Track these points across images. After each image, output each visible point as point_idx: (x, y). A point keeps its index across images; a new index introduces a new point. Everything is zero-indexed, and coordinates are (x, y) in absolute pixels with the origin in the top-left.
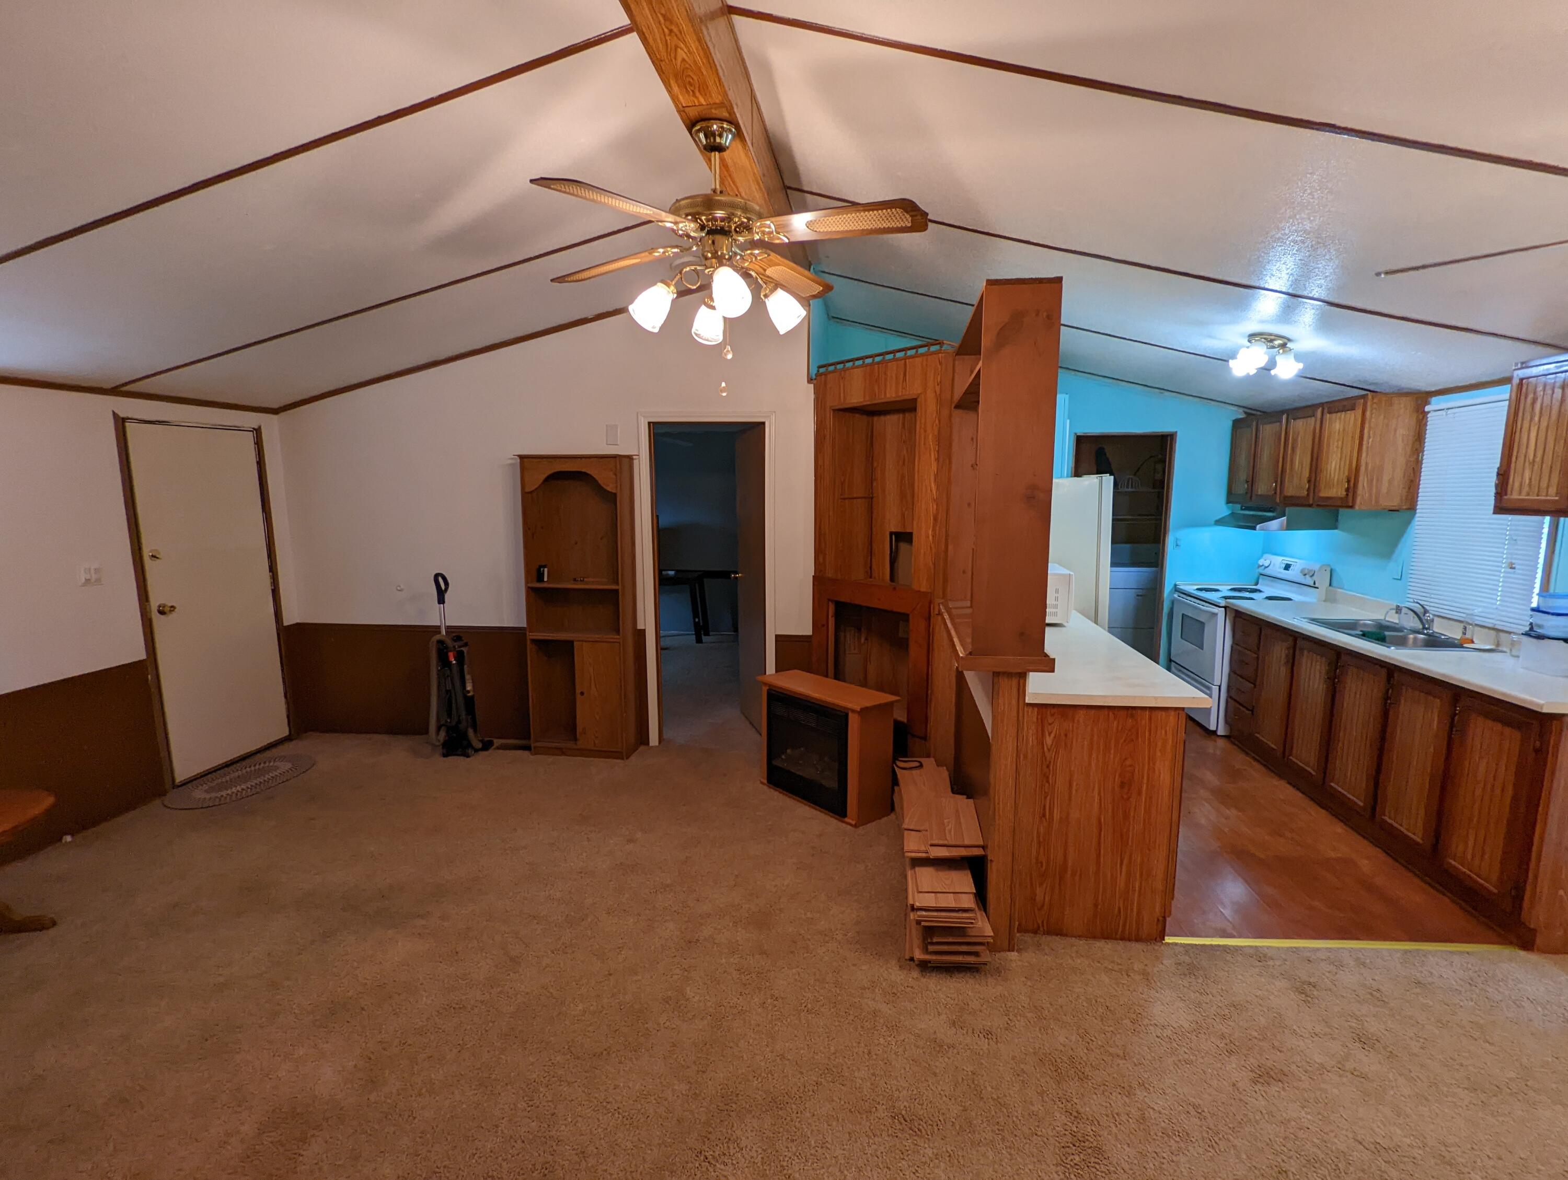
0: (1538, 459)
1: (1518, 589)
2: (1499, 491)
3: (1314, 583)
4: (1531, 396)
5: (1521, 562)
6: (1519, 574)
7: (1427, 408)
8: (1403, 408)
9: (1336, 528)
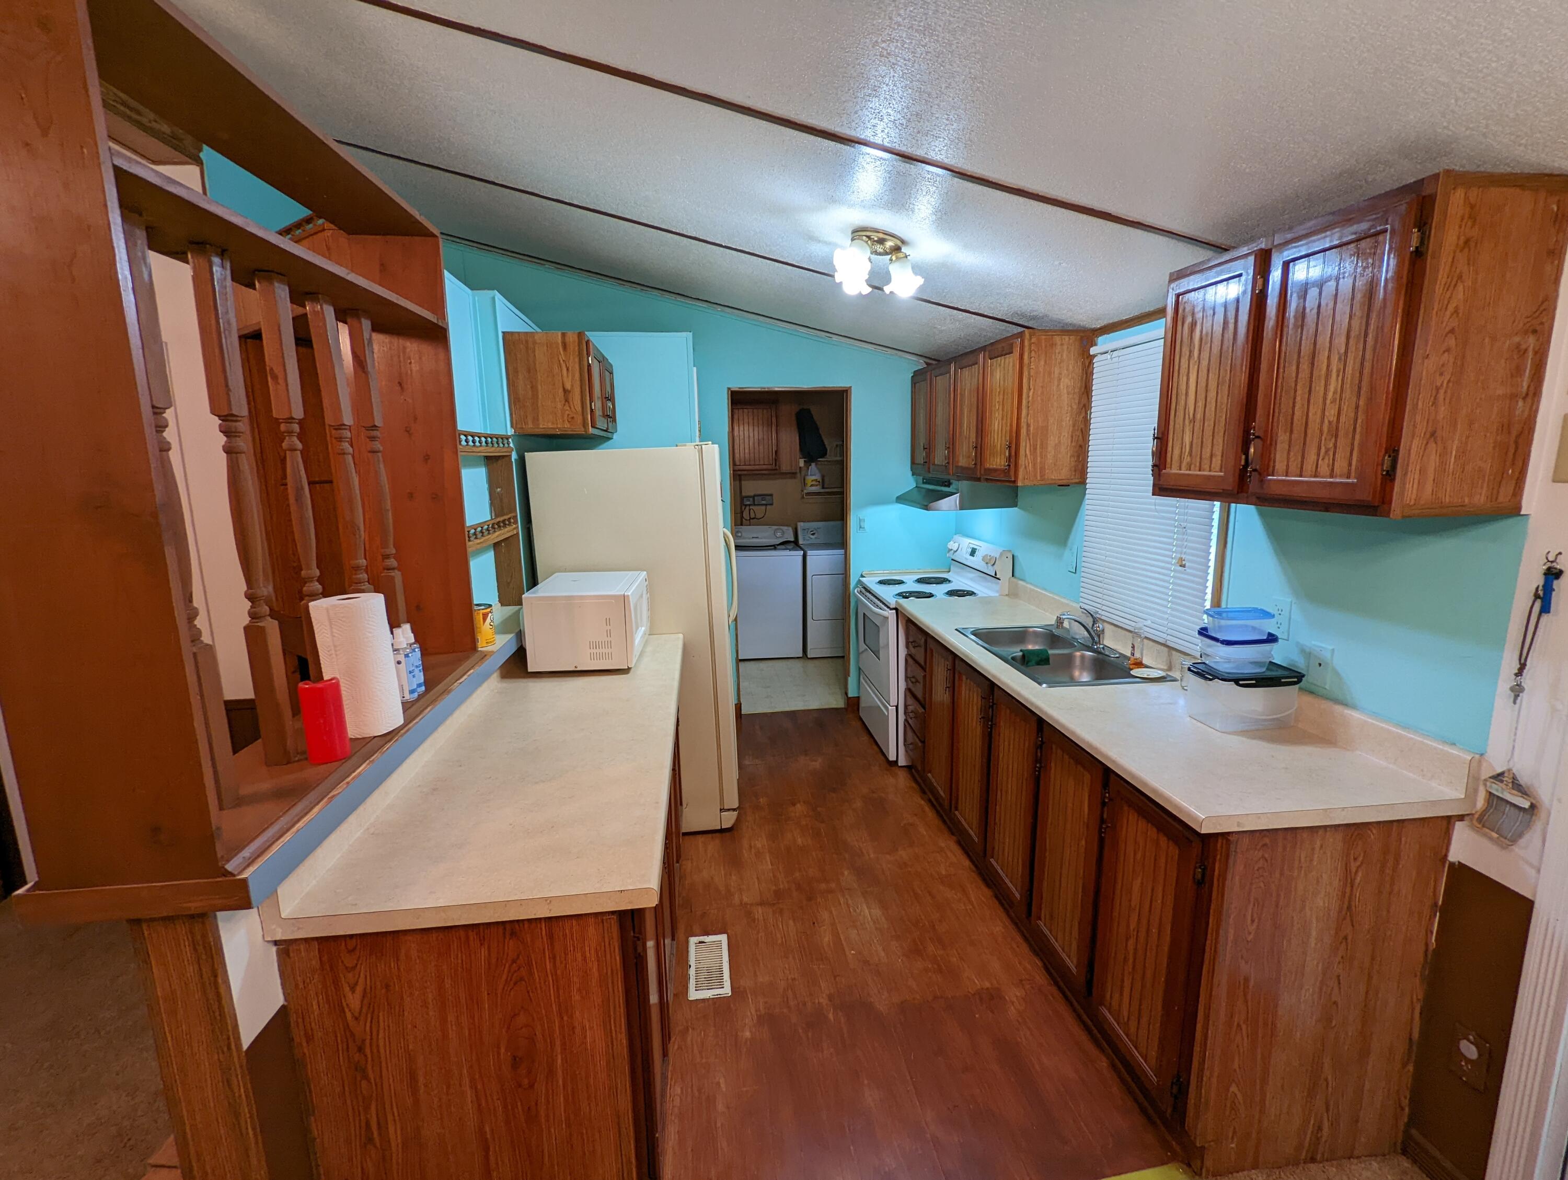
0: (1199, 416)
1: (1189, 594)
2: (1158, 463)
3: (996, 574)
4: (1189, 320)
5: (1191, 558)
6: (1188, 574)
7: (1093, 351)
8: (1065, 350)
9: (1016, 506)
